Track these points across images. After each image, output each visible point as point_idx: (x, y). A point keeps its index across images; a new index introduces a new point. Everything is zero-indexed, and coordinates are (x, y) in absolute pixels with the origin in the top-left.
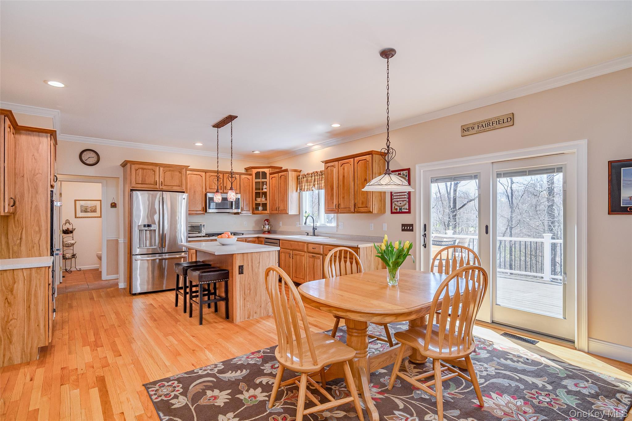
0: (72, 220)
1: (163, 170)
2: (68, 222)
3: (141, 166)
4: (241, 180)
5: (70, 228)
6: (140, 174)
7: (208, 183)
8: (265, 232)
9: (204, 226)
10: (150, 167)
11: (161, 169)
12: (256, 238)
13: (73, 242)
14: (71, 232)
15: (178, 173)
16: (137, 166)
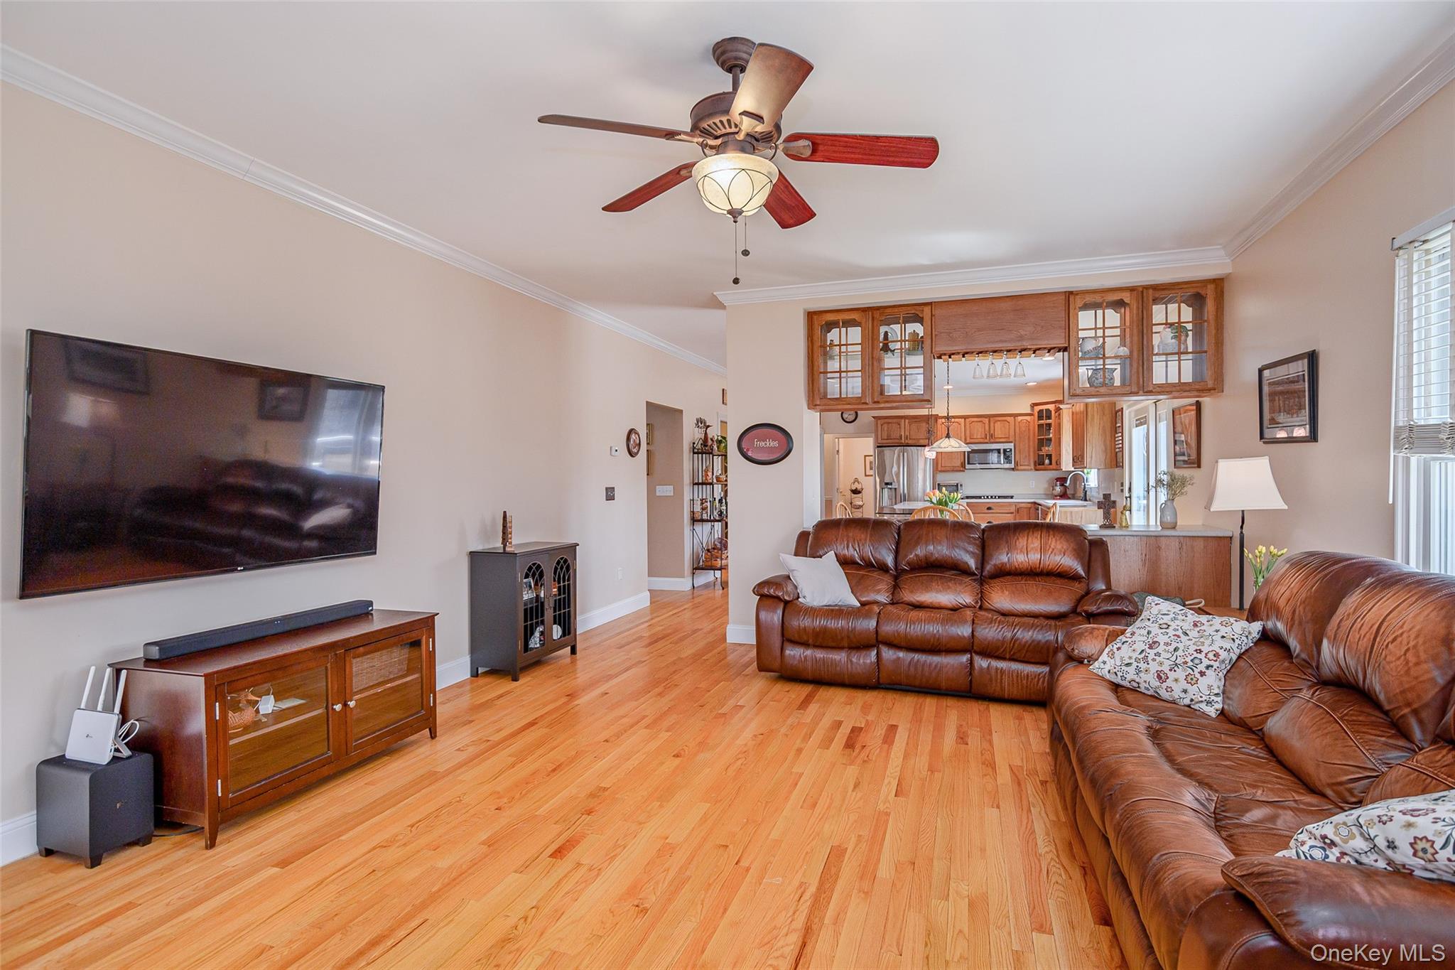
0: (862, 478)
1: (909, 423)
2: (856, 480)
3: (886, 420)
4: (1017, 424)
5: (859, 487)
6: (886, 429)
7: (968, 432)
8: (1056, 496)
9: (961, 485)
10: (895, 420)
11: (907, 421)
12: (1032, 503)
13: (861, 503)
14: (859, 492)
15: (924, 424)
16: (883, 421)
